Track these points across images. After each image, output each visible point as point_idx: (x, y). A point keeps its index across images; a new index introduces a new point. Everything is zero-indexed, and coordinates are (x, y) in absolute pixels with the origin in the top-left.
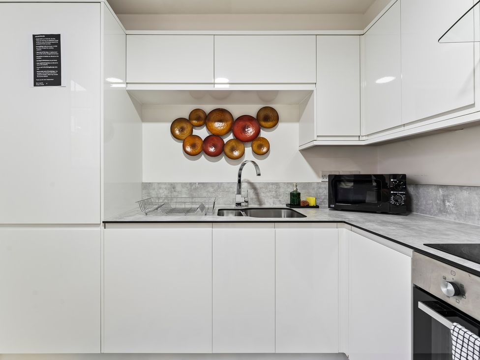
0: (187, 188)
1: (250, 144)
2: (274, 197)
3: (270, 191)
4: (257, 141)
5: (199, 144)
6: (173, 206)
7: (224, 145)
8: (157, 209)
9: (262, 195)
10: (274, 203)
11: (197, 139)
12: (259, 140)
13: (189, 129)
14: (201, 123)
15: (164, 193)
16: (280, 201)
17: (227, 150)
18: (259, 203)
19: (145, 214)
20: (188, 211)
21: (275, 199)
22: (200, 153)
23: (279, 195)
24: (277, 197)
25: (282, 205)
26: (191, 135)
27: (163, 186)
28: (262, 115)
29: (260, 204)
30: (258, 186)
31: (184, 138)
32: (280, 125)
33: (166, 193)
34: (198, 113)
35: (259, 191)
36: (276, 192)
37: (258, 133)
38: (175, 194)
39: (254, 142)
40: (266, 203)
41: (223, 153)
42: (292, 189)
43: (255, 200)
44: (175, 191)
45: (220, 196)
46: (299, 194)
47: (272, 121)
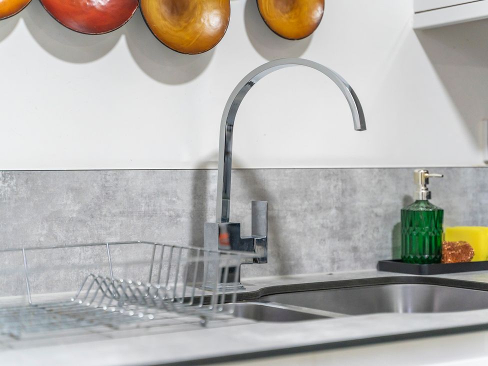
2: (334, 235)
3: (319, 207)
9: (290, 227)
10: (333, 261)
16: (355, 249)
18: (277, 265)
21: (338, 244)
23: (354, 225)
24: (342, 232)
25: (364, 266)
29: (284, 270)
30: (273, 186)
36: (341, 209)
40: (305, 262)
46: (437, 216)
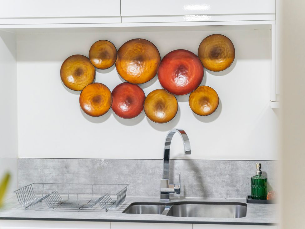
0: (88, 167)
1: (187, 97)
2: (228, 184)
3: (221, 174)
4: (198, 92)
5: (106, 97)
6: (64, 197)
7: (144, 100)
8: (40, 201)
9: (208, 181)
10: (227, 194)
11: (102, 89)
12: (201, 91)
13: (90, 71)
14: (109, 62)
15: (51, 174)
16: (238, 190)
17: (150, 106)
18: (202, 194)
19: (24, 208)
20: (85, 205)
21: (229, 188)
22: (106, 112)
24: (232, 184)
26: (93, 83)
27: (50, 164)
28: (208, 48)
29: (205, 195)
30: (201, 165)
31: (81, 87)
32: (239, 65)
33: (54, 174)
34: (103, 46)
35: (203, 174)
36: (231, 175)
37: (200, 79)
38: (69, 176)
39: (193, 94)
40: (215, 193)
41: (143, 113)
42: (254, 172)
43: (198, 188)
44: (68, 172)
45: (139, 181)
47: (225, 58)
